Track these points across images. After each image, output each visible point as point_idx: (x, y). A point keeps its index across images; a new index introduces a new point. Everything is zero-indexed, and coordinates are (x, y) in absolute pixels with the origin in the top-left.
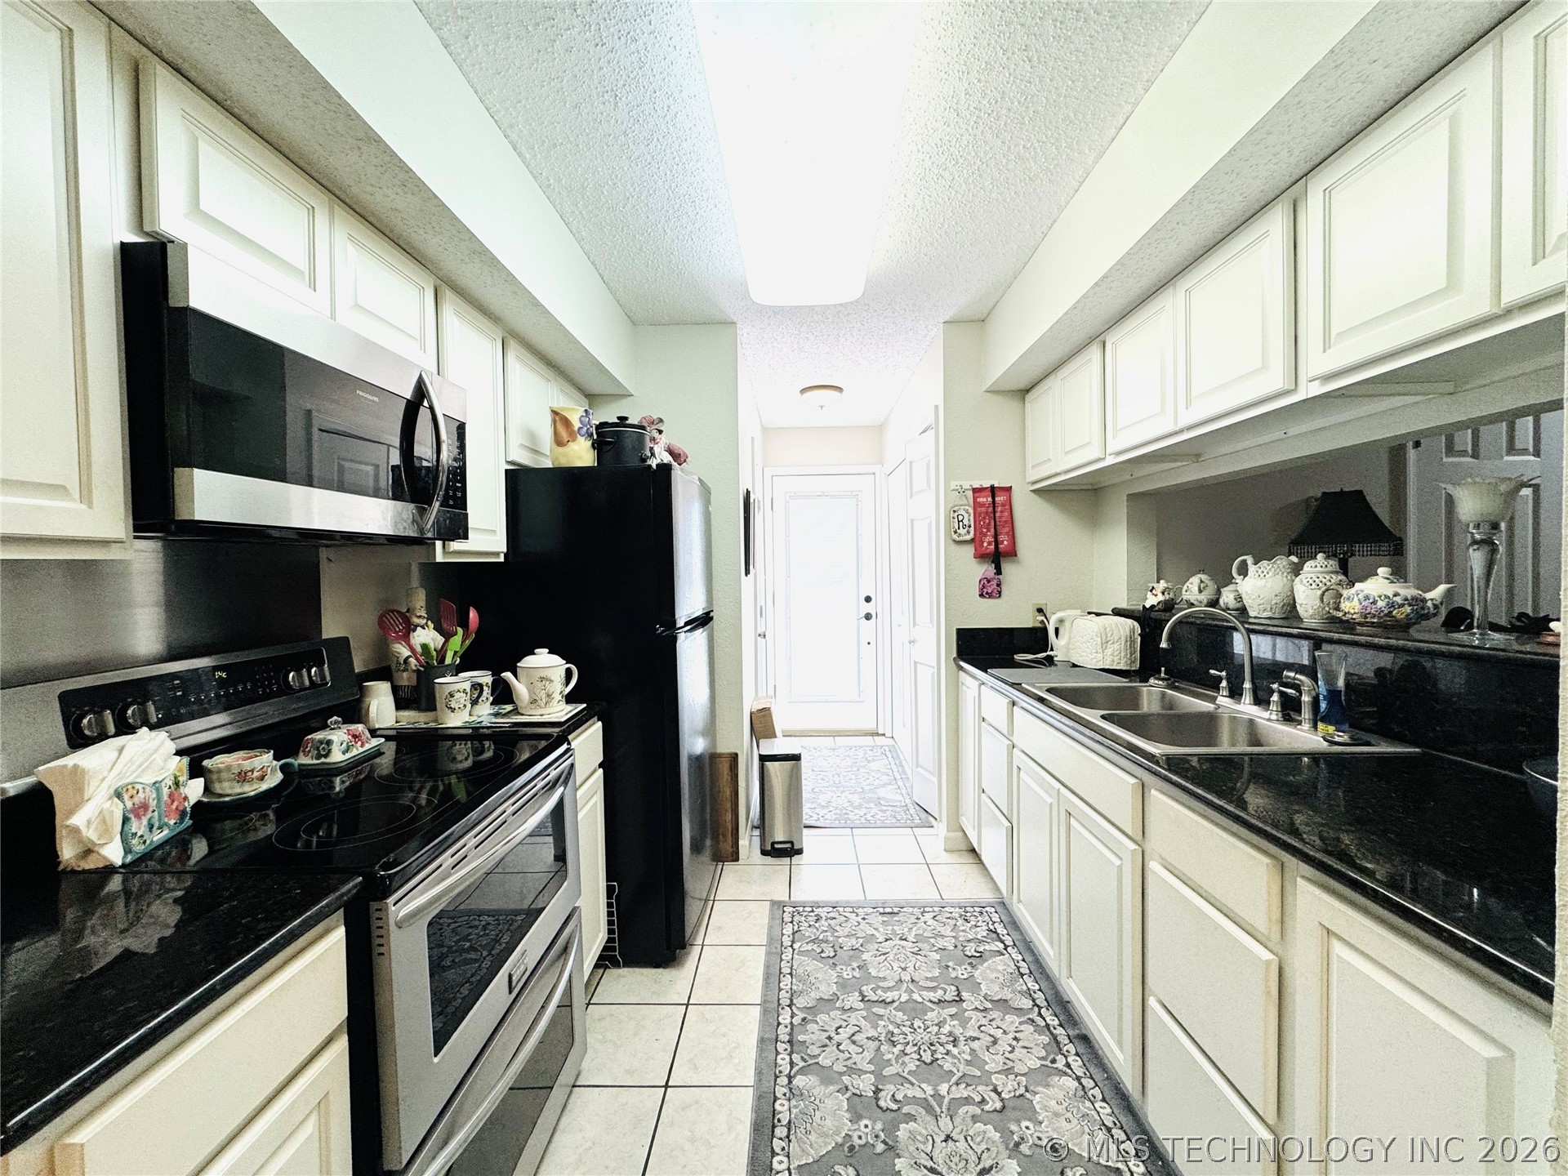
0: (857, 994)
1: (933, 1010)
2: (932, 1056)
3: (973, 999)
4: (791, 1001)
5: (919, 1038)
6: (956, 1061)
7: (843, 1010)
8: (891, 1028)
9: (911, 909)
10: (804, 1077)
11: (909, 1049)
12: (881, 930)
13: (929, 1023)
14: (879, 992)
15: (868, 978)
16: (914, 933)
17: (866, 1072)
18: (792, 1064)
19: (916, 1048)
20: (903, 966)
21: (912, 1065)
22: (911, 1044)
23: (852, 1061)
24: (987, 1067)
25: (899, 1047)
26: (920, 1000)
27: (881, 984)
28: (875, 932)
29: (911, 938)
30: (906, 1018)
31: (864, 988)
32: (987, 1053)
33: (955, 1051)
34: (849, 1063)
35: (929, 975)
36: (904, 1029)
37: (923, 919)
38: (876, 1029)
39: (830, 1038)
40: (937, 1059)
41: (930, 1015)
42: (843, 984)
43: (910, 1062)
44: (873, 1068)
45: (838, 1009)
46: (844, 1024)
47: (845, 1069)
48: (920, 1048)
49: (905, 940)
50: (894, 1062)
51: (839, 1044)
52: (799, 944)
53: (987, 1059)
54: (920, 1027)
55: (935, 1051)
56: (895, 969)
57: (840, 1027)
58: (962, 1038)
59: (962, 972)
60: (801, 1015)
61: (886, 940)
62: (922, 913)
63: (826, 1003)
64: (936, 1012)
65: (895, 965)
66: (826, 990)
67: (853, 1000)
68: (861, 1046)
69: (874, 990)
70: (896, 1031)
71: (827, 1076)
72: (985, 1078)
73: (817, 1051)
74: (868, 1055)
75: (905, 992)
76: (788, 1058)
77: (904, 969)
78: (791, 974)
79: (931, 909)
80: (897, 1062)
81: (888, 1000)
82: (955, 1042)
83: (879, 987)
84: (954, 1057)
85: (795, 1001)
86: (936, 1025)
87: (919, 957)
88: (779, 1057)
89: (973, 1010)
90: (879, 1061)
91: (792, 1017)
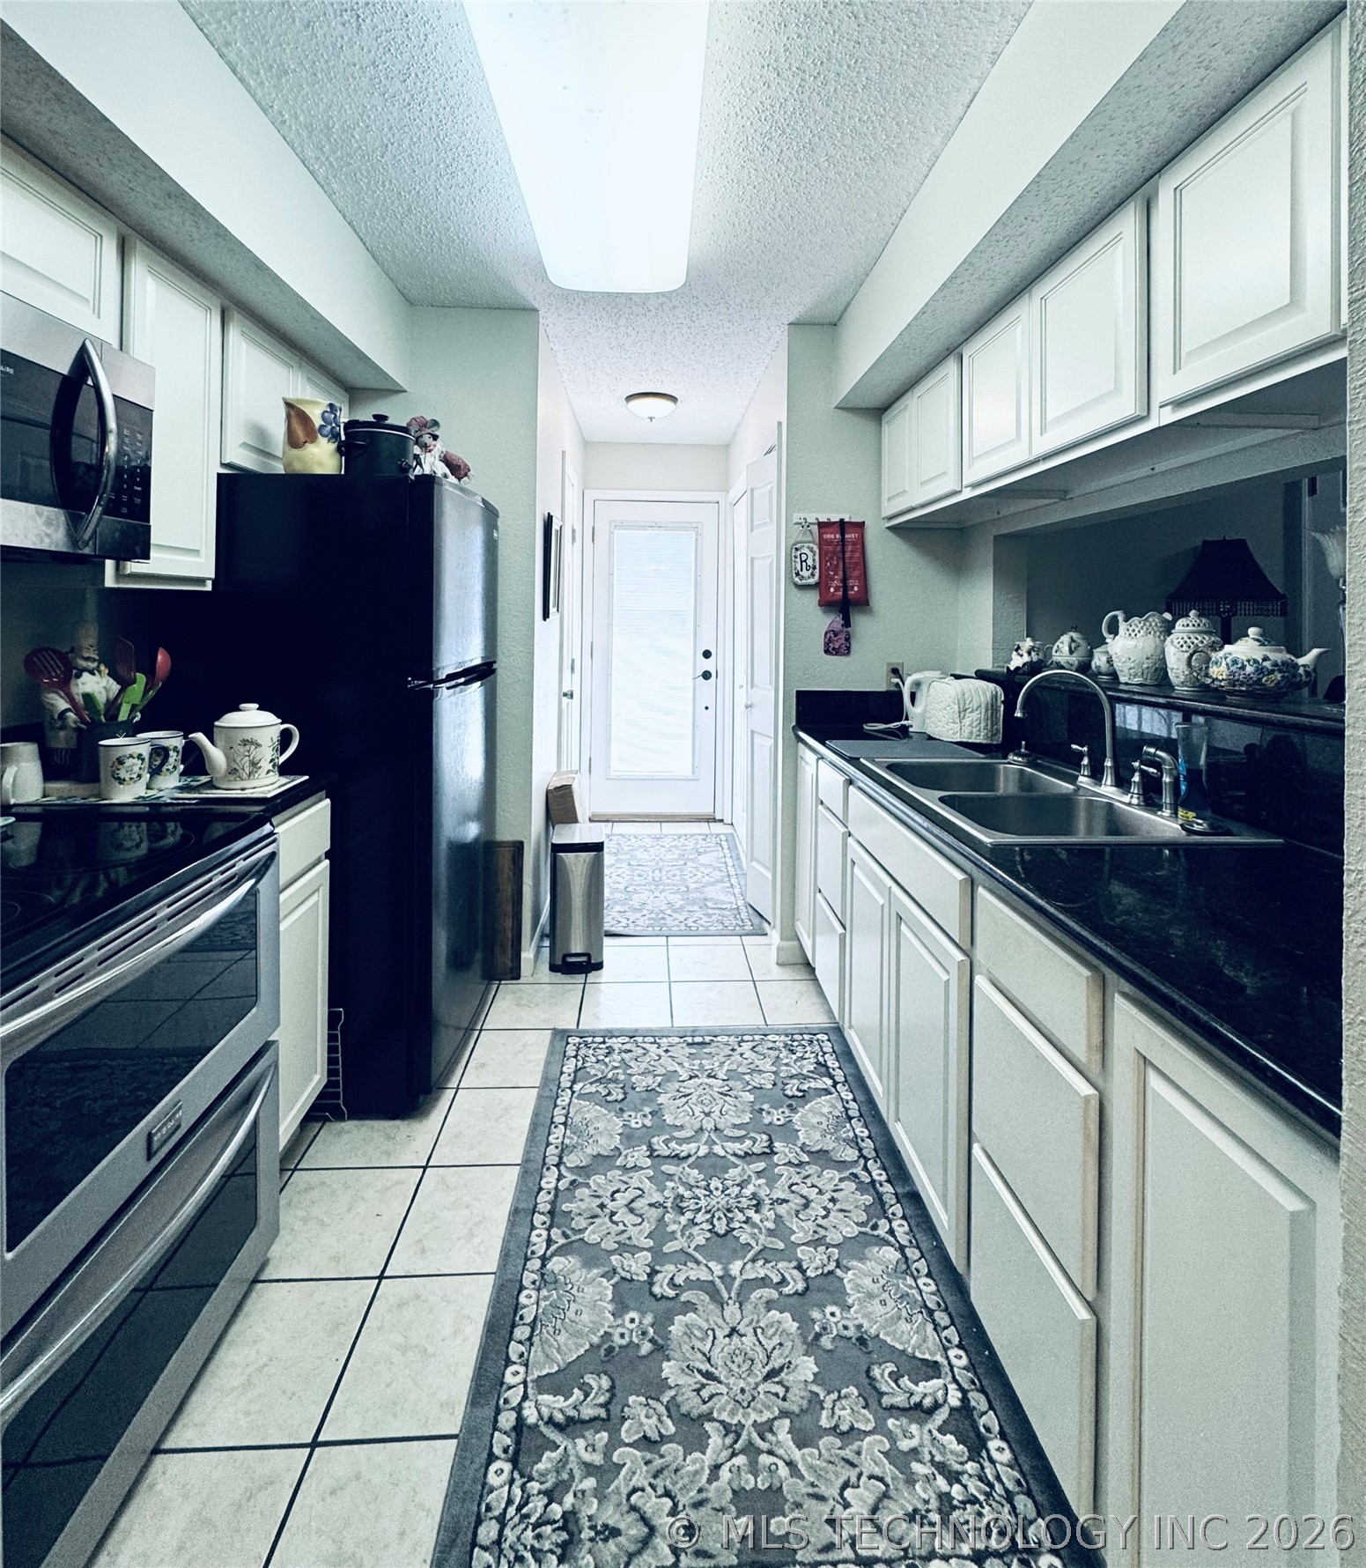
0: (645, 1148)
1: (736, 1166)
2: (727, 1225)
3: (787, 1150)
4: (561, 1158)
5: (714, 1202)
6: (756, 1231)
7: (625, 1169)
8: (681, 1190)
9: (726, 1038)
10: (562, 1259)
11: (700, 1218)
12: (686, 1065)
13: (729, 1183)
14: (673, 1145)
15: (661, 1127)
16: (726, 1068)
17: (644, 1249)
18: (549, 1241)
19: (709, 1216)
20: (707, 1110)
21: (701, 1237)
22: (703, 1210)
23: (625, 1235)
24: (793, 1238)
25: (689, 1215)
26: (722, 1153)
27: (676, 1134)
28: (678, 1068)
29: (721, 1075)
30: (702, 1177)
31: (654, 1140)
32: (795, 1220)
33: (756, 1218)
34: (622, 1238)
35: (738, 1121)
36: (697, 1191)
37: (739, 1050)
38: (662, 1191)
39: (602, 1206)
40: (734, 1229)
41: (732, 1172)
42: (629, 1137)
43: (699, 1235)
44: (652, 1243)
45: (618, 1168)
46: (623, 1187)
47: (617, 1246)
48: (713, 1216)
49: (714, 1077)
50: (678, 1235)
51: (613, 1214)
52: (581, 1085)
53: (794, 1228)
54: (717, 1189)
55: (732, 1219)
56: (697, 1114)
57: (618, 1191)
58: (767, 1201)
59: (776, 1117)
60: (570, 1177)
61: (691, 1078)
62: (739, 1042)
63: (603, 1161)
64: (740, 1168)
65: (698, 1110)
66: (606, 1143)
67: (639, 1155)
68: (641, 1216)
69: (666, 1142)
70: (687, 1194)
71: (592, 1256)
72: (789, 1252)
73: (584, 1224)
74: (647, 1227)
75: (706, 1143)
76: (545, 1233)
77: (707, 1115)
78: (565, 1124)
79: (751, 1038)
80: (683, 1235)
81: (683, 1155)
82: (758, 1207)
83: (674, 1138)
84: (754, 1225)
85: (565, 1159)
86: (738, 1185)
87: (728, 1098)
88: (534, 1233)
89: (784, 1165)
90: (660, 1234)
91: (558, 1180)
